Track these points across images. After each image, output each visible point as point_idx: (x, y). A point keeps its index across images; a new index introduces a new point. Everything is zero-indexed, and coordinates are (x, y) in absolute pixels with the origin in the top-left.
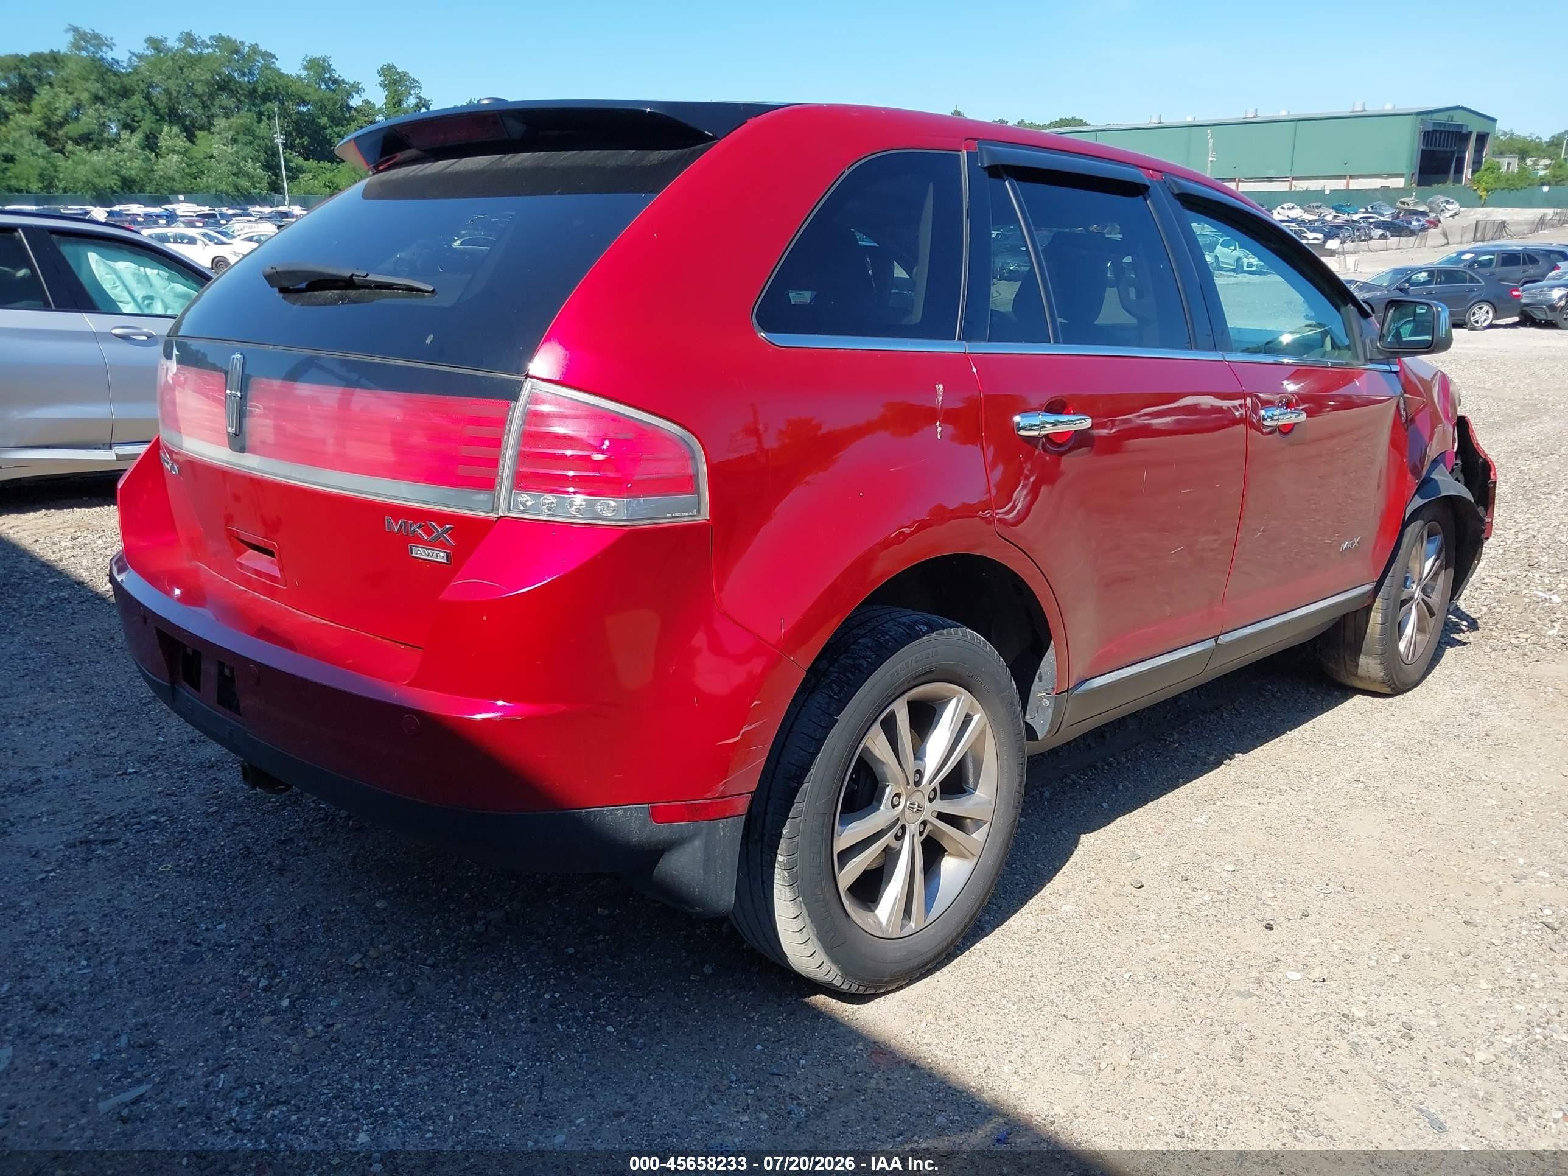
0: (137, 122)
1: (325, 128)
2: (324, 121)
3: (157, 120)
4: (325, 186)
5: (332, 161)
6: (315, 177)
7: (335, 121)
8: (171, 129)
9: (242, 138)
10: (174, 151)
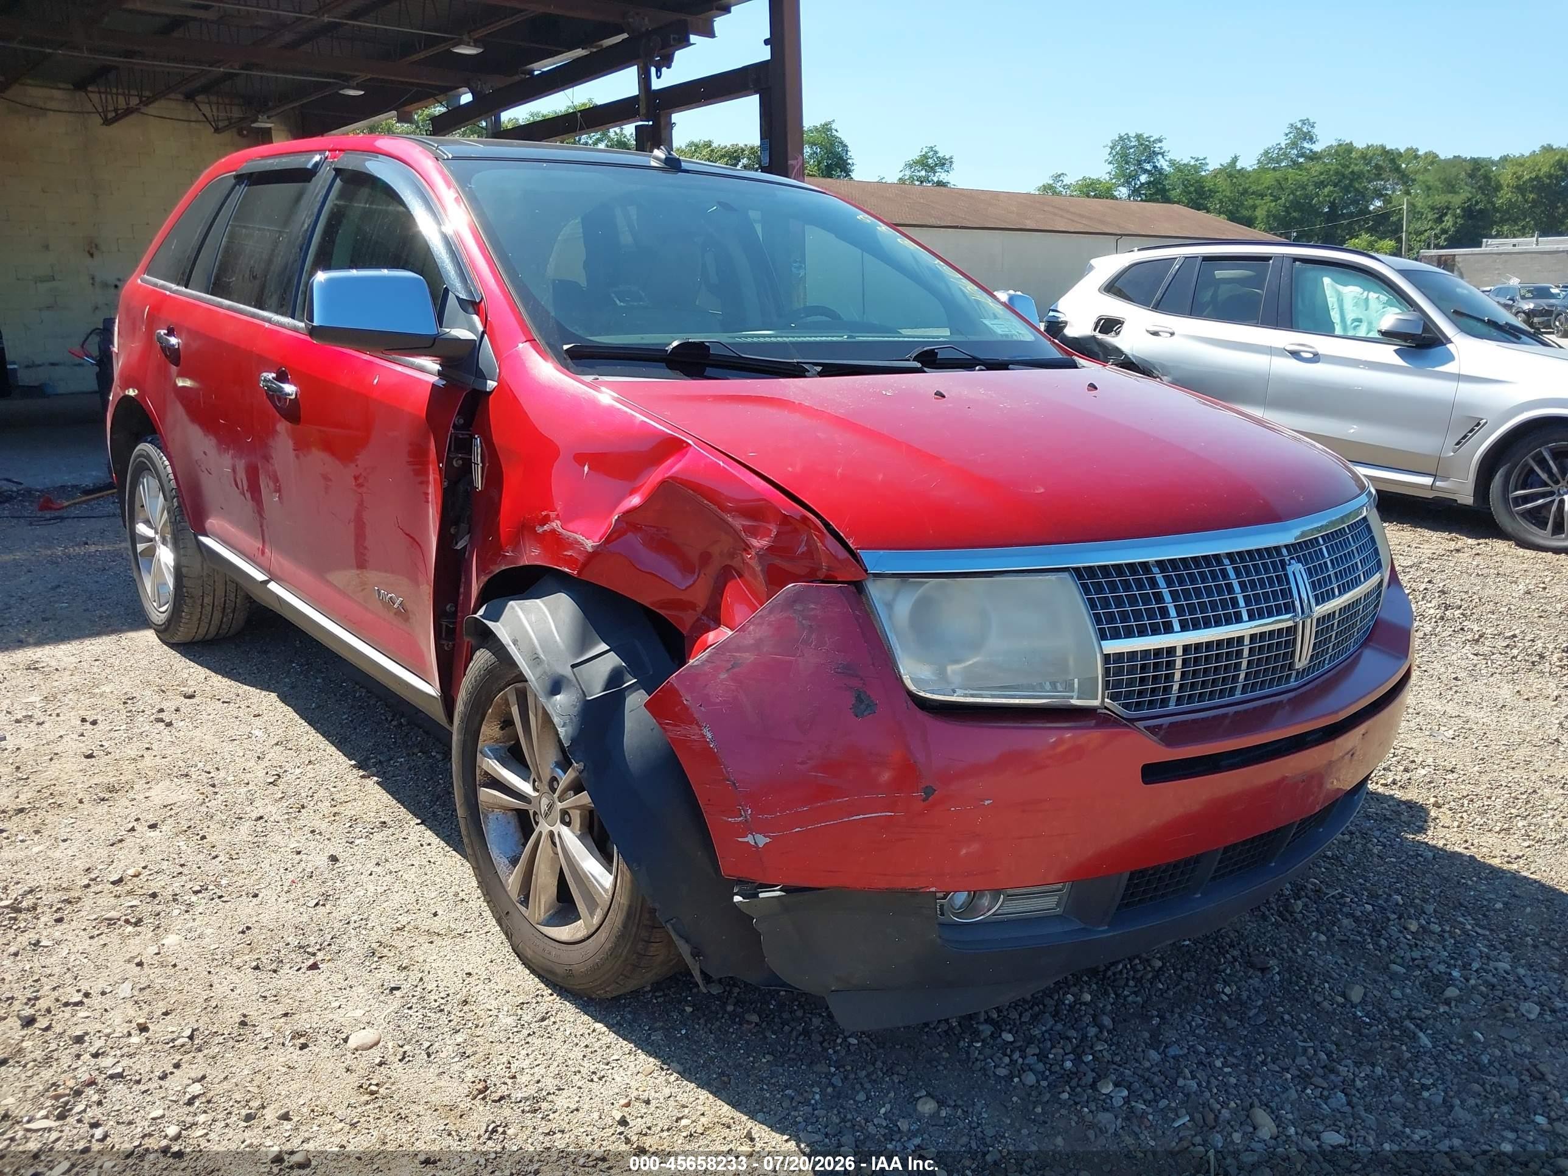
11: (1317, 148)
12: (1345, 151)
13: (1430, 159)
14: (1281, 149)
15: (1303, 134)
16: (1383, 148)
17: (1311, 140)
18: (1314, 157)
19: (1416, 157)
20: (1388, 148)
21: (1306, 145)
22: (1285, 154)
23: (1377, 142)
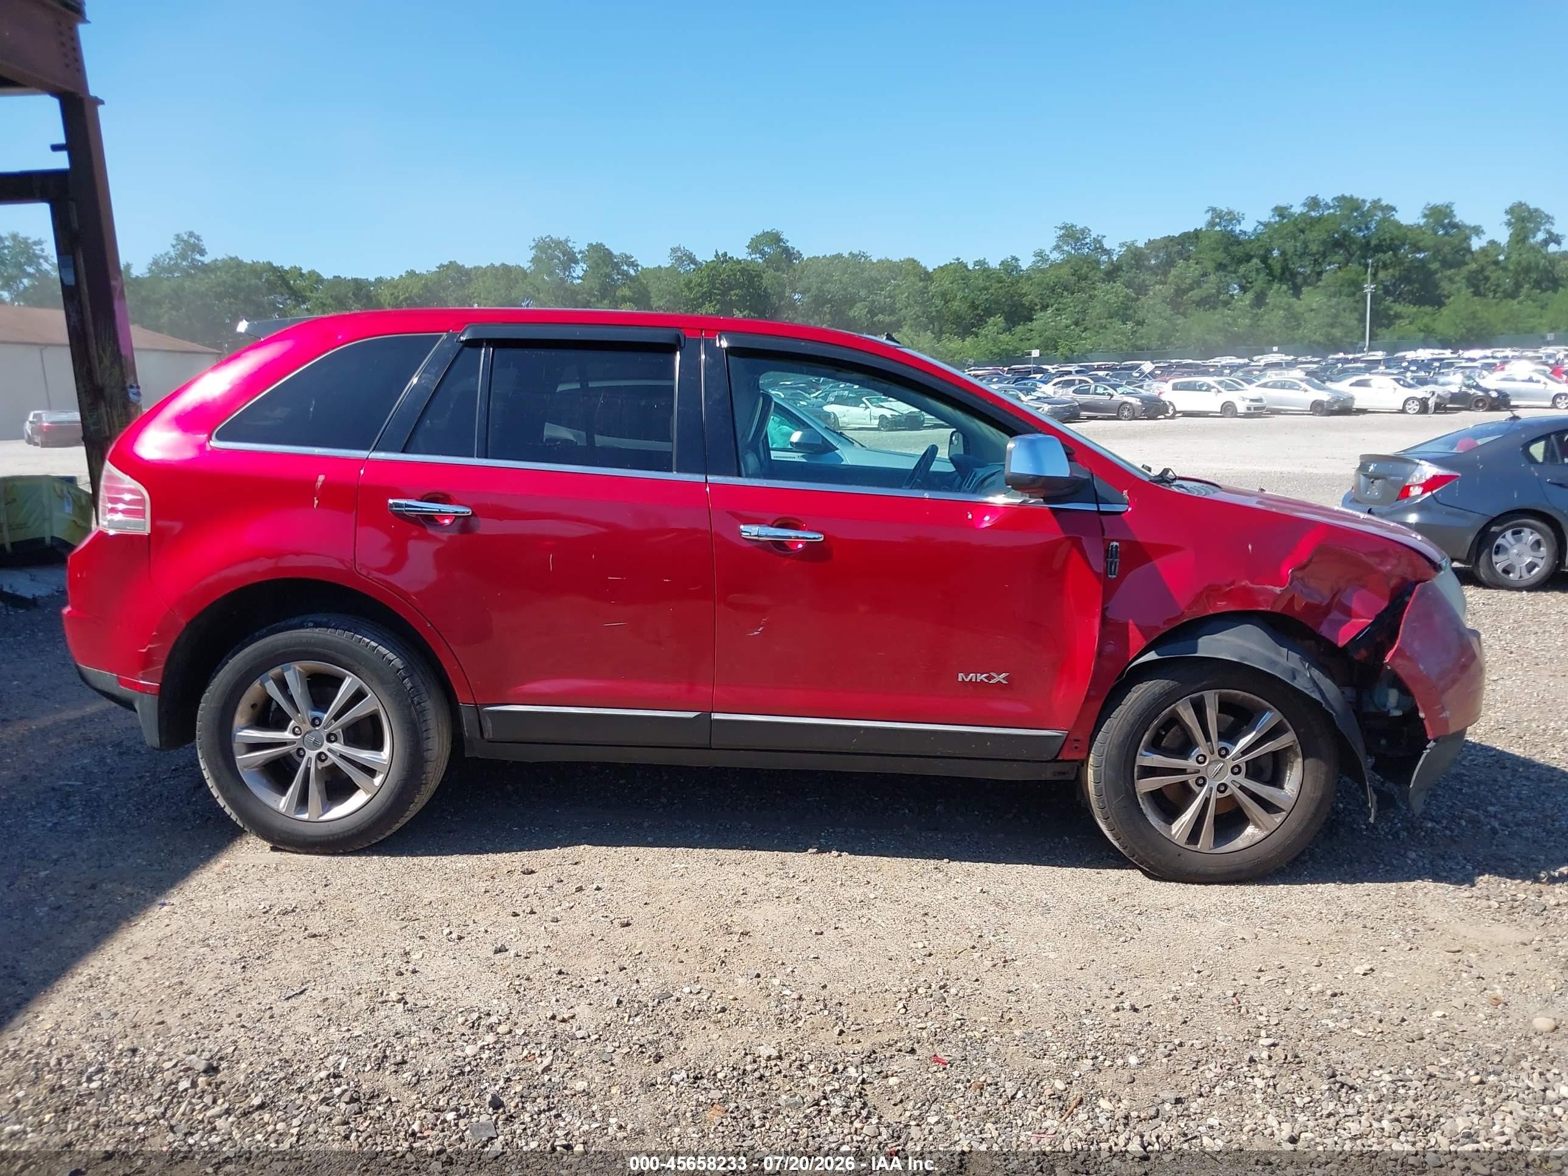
0: (1250, 283)
1: (1436, 272)
2: (1435, 266)
3: (1269, 281)
4: (1421, 331)
5: (1432, 304)
6: (1411, 323)
7: (1446, 264)
8: (1280, 288)
9: (1346, 290)
10: (1280, 308)
11: (207, 259)
12: (235, 265)
13: (314, 278)
14: (170, 259)
15: (191, 246)
16: (270, 264)
17: (202, 252)
18: (206, 269)
19: (302, 275)
20: (275, 265)
21: (198, 257)
22: (176, 264)
23: (263, 259)
